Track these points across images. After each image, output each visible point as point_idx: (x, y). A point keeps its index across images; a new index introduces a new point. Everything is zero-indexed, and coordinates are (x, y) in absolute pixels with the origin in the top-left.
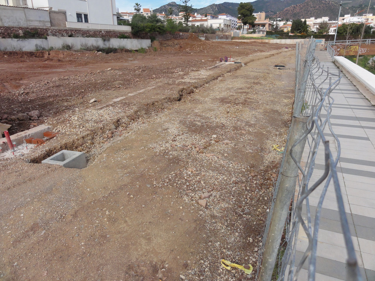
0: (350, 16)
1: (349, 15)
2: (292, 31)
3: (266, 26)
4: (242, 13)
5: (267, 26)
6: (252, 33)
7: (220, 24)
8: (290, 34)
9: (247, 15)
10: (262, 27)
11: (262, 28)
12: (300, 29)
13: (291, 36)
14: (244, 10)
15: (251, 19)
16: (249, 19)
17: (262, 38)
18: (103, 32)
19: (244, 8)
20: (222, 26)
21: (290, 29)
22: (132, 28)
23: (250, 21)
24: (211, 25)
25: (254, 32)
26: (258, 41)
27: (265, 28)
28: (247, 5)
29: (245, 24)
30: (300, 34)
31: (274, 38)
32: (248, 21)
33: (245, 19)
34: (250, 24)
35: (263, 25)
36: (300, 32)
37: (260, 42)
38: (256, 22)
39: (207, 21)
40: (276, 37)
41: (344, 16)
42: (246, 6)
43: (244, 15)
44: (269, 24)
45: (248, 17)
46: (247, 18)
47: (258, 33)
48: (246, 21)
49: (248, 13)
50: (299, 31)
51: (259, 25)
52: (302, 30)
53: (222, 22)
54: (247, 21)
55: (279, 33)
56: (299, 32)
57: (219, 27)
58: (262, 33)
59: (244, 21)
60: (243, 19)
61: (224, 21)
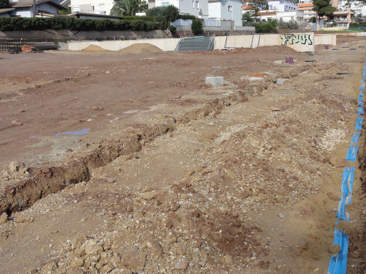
3: (348, 17)
4: (317, 4)
6: (332, 26)
7: (292, 17)
9: (324, 6)
10: (342, 18)
15: (329, 10)
16: (327, 10)
17: (344, 31)
20: (295, 19)
22: (256, 28)
23: (329, 12)
24: (281, 19)
25: (335, 25)
26: (343, 34)
27: (346, 19)
29: (321, 15)
31: (359, 31)
32: (326, 12)
33: (321, 10)
34: (327, 15)
35: (344, 16)
37: (346, 36)
38: (335, 13)
39: (275, 14)
40: (362, 29)
43: (320, 5)
44: (351, 14)
46: (324, 9)
47: (340, 26)
51: (338, 16)
53: (295, 15)
54: (324, 13)
57: (291, 21)
58: (344, 26)
59: (320, 12)
60: (319, 10)
61: (297, 14)
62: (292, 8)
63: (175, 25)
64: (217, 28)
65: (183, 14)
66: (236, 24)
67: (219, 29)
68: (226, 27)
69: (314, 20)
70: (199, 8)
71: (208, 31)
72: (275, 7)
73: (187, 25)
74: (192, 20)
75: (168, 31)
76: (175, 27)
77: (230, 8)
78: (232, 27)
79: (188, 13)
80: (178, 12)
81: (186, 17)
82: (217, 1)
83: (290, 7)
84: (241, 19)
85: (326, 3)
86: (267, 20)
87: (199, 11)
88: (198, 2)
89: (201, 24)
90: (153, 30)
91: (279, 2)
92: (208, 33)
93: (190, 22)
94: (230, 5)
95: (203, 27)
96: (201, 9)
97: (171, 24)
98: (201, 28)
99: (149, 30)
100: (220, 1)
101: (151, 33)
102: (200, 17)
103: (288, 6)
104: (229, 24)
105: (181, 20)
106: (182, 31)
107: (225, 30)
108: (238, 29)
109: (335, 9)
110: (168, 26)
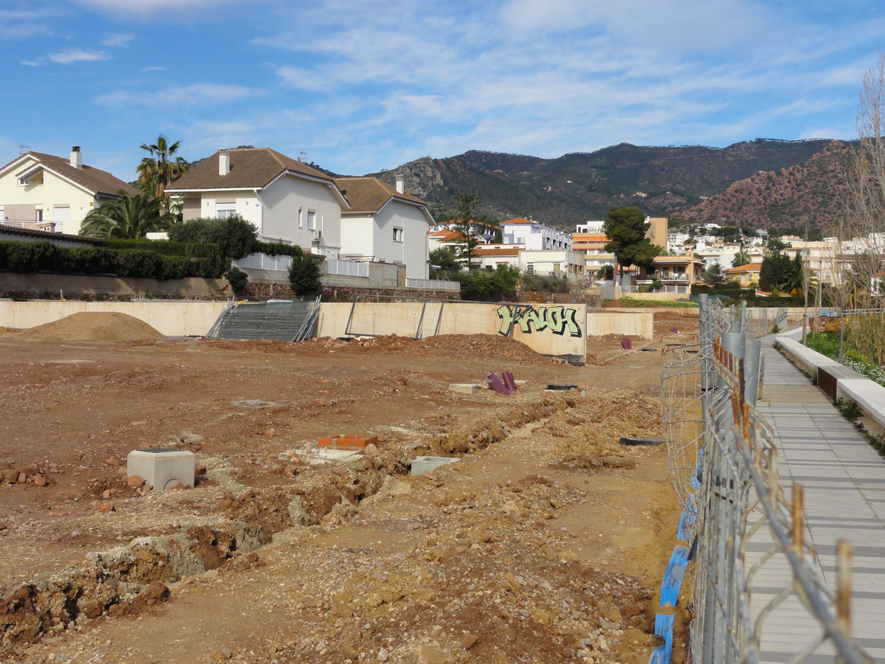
2: (764, 285)
3: (687, 271)
4: (617, 236)
5: (690, 270)
6: (650, 289)
7: (557, 264)
8: (759, 294)
9: (631, 242)
10: (675, 272)
11: (677, 275)
12: (786, 280)
13: (761, 298)
14: (622, 227)
16: (639, 250)
17: (680, 303)
19: (621, 222)
20: (563, 268)
21: (756, 278)
22: (462, 286)
23: (643, 257)
24: (530, 267)
25: (657, 287)
26: (677, 310)
28: (631, 215)
29: (625, 262)
30: (787, 295)
32: (637, 256)
33: (626, 250)
34: (639, 264)
35: (680, 268)
36: (787, 289)
37: (682, 314)
38: (658, 259)
39: (517, 254)
40: (722, 301)
42: (627, 217)
43: (622, 240)
44: (695, 264)
45: (634, 246)
46: (634, 249)
47: (669, 290)
48: (629, 256)
49: (634, 234)
50: (782, 286)
51: (666, 267)
52: (791, 283)
53: (564, 259)
54: (633, 257)
55: (727, 290)
56: (783, 289)
57: (553, 273)
58: (679, 291)
59: (622, 255)
60: (621, 251)
61: (568, 257)
62: (560, 242)
63: (244, 268)
64: (357, 279)
65: (268, 242)
66: (410, 273)
67: (366, 285)
68: (384, 280)
69: (608, 274)
70: (314, 228)
71: (334, 288)
72: (519, 239)
73: (278, 268)
74: (293, 256)
75: (223, 282)
76: (244, 272)
77: (398, 232)
78: (400, 279)
79: (281, 240)
80: (255, 236)
81: (276, 250)
82: (365, 215)
83: (554, 241)
84: (424, 262)
85: (637, 236)
86: (495, 267)
87: (314, 236)
88: (314, 213)
89: (316, 269)
90: (182, 278)
91: (529, 227)
92: (336, 291)
93: (287, 262)
94: (397, 225)
95: (322, 275)
96: (320, 232)
97: (234, 264)
98: (314, 278)
99: (167, 278)
100: (372, 214)
101: (173, 285)
102: (315, 251)
103: (552, 239)
104: (391, 273)
105: (262, 256)
106: (262, 285)
107: (381, 287)
108: (416, 286)
109: (658, 251)
110: (225, 270)
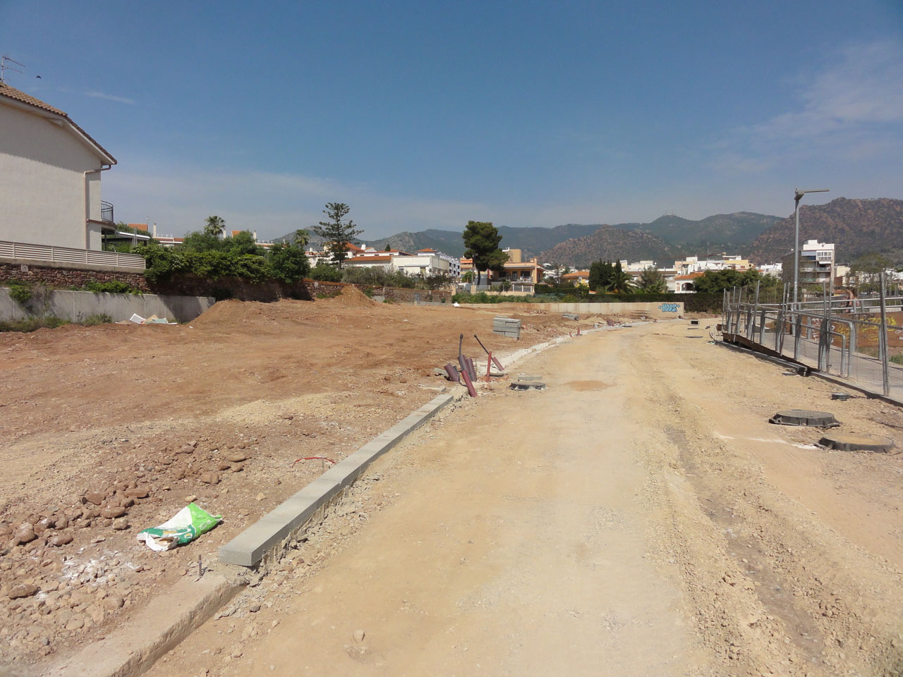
0: (698, 260)
1: (696, 258)
2: (593, 286)
4: (473, 245)
5: (534, 274)
6: (501, 289)
7: (423, 268)
8: (590, 292)
9: (485, 250)
10: (522, 275)
11: (524, 278)
12: (608, 283)
13: (593, 295)
14: (479, 237)
15: (496, 258)
16: (492, 257)
18: (24, 269)
19: (478, 233)
20: (428, 272)
21: (586, 281)
22: (149, 263)
23: (495, 262)
24: (401, 270)
25: (507, 289)
27: (529, 278)
28: (486, 227)
29: (481, 267)
31: (555, 301)
32: (491, 262)
33: (481, 257)
34: (493, 268)
35: (526, 273)
36: (611, 289)
38: (506, 265)
39: (390, 260)
40: (560, 298)
41: (685, 260)
42: (482, 229)
43: (477, 248)
44: (538, 269)
45: (489, 254)
46: (487, 256)
47: (516, 290)
48: (484, 263)
49: (488, 244)
51: (514, 271)
52: (614, 284)
53: (428, 263)
54: (488, 263)
55: (564, 289)
58: (525, 290)
59: (479, 262)
60: (477, 257)
61: (432, 262)
85: (491, 245)
